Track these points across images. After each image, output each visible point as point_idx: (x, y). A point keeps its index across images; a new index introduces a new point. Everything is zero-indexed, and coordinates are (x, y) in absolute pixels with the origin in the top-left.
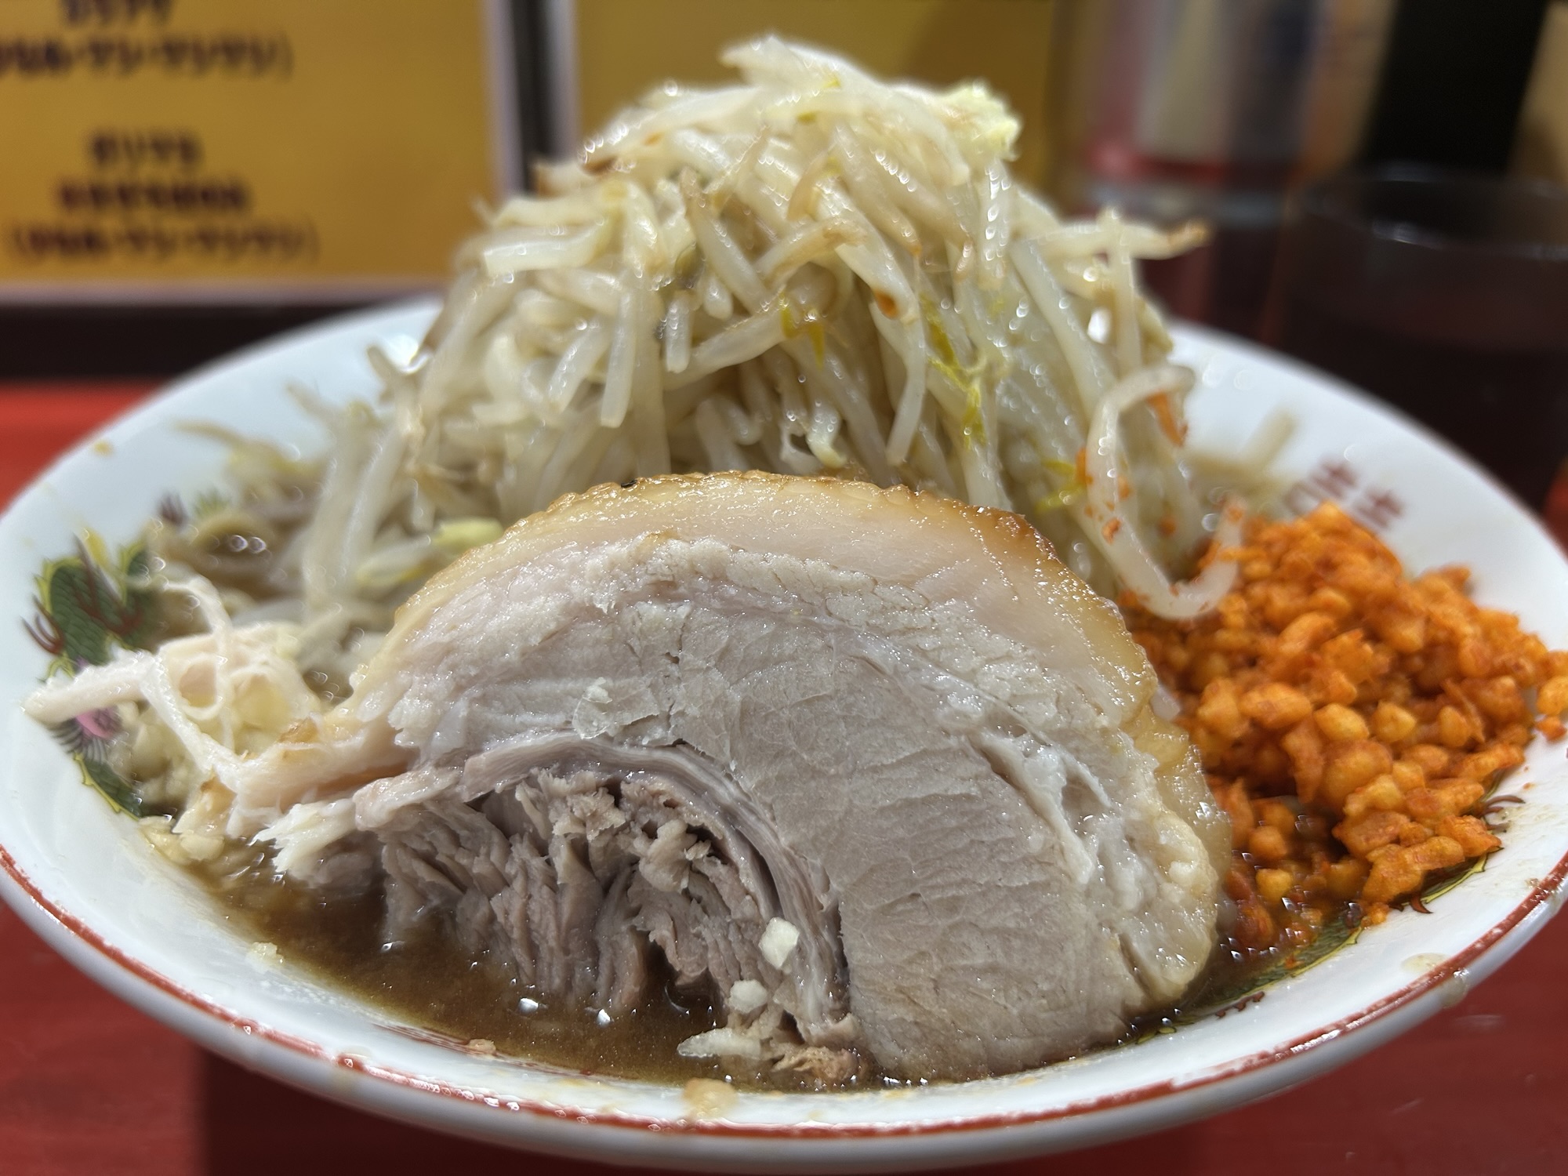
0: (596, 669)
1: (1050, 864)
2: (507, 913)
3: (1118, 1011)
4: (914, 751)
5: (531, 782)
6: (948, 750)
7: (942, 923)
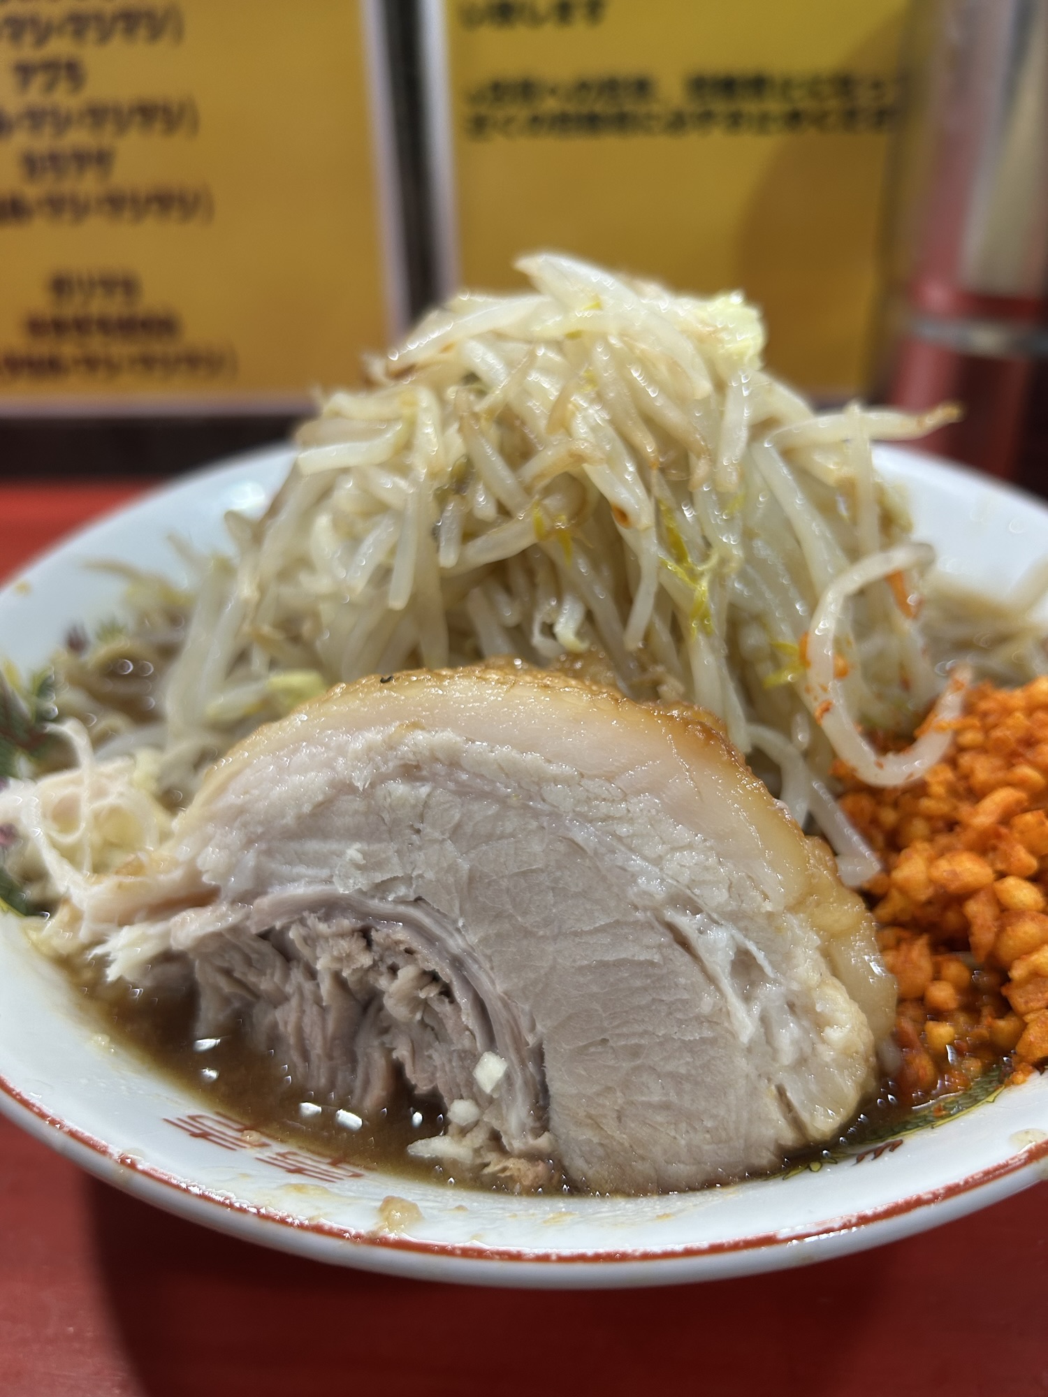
0: (354, 835)
1: (717, 1023)
2: (286, 1023)
3: (772, 1148)
4: (608, 921)
5: (302, 922)
6: (636, 922)
7: (626, 1065)
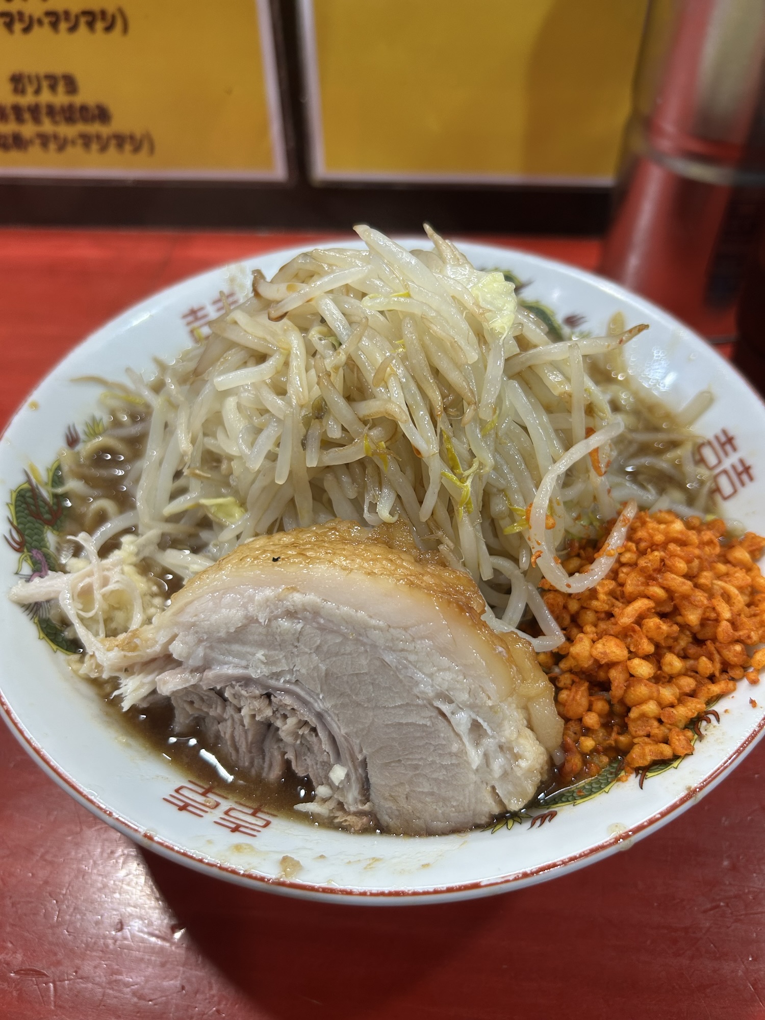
0: (261, 645)
1: (460, 757)
2: (225, 733)
3: (487, 816)
4: (402, 703)
5: (233, 686)
6: (418, 705)
7: (411, 773)
